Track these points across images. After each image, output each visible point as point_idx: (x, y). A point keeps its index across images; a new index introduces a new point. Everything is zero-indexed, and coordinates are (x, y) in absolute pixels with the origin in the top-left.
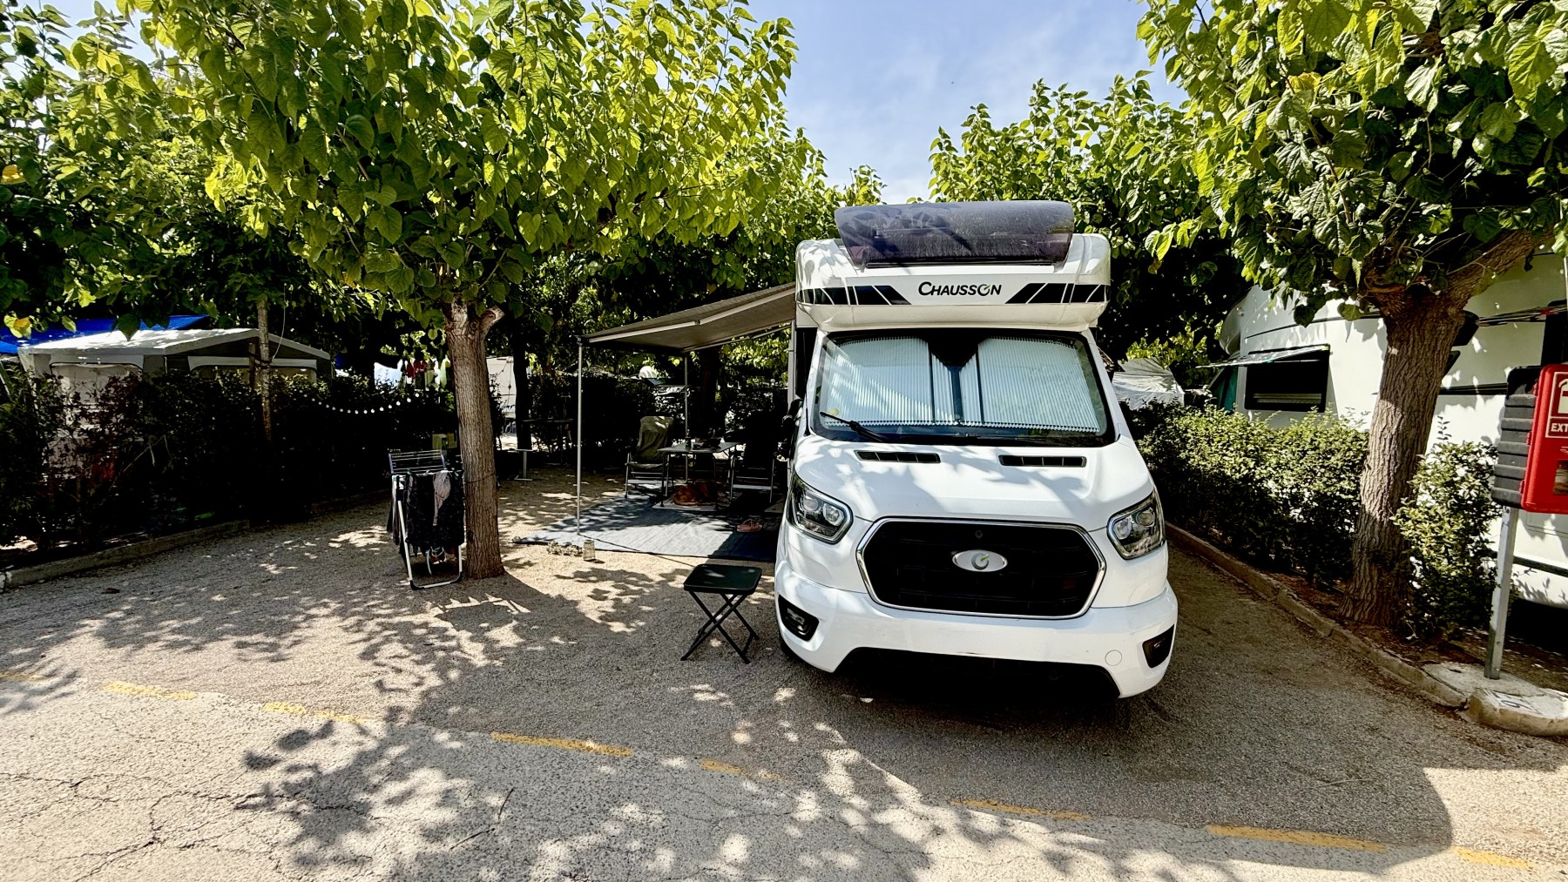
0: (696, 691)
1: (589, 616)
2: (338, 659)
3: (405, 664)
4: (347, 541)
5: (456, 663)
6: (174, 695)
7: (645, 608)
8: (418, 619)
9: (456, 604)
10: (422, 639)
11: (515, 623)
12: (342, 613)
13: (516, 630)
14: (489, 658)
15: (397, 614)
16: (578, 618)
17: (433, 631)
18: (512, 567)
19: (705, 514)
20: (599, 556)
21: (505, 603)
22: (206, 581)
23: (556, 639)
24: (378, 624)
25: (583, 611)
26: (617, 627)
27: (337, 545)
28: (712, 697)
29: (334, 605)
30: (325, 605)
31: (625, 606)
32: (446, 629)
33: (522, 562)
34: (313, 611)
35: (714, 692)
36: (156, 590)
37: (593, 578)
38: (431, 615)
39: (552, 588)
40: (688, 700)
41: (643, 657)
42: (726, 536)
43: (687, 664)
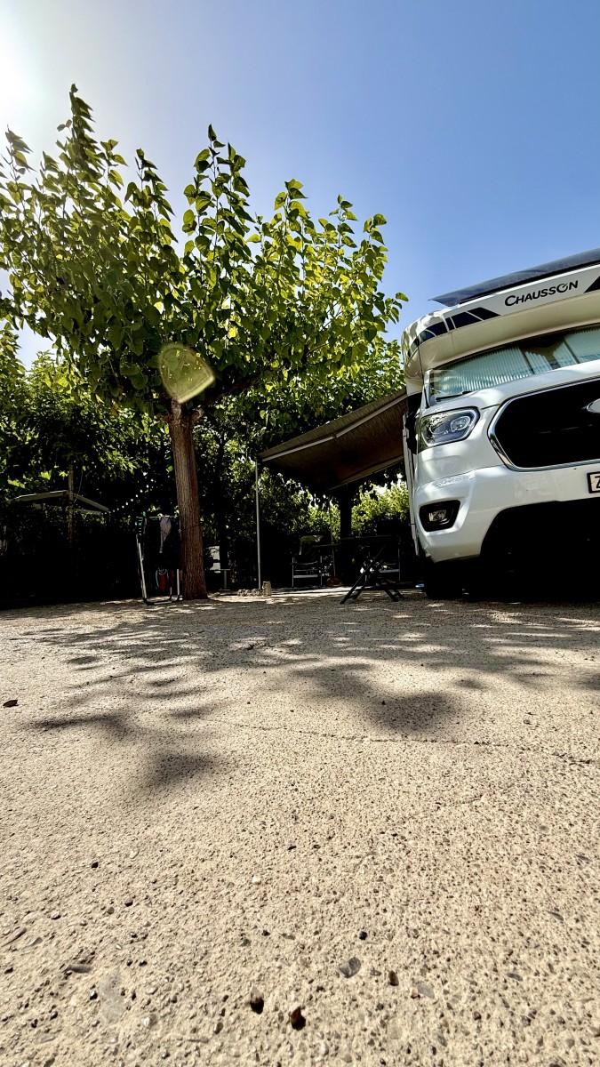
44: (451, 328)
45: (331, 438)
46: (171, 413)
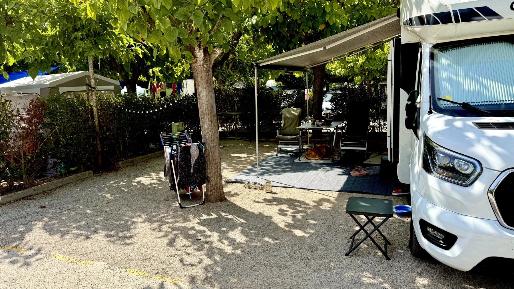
0: (363, 276)
1: (279, 225)
2: (155, 246)
3: (190, 250)
4: (140, 182)
5: (216, 251)
6: (83, 262)
7: (312, 222)
8: (188, 225)
9: (205, 217)
10: (193, 236)
11: (240, 228)
12: (149, 220)
13: (243, 232)
14: (233, 249)
15: (177, 222)
16: (274, 226)
17: (198, 232)
18: (229, 196)
19: (327, 165)
20: (274, 190)
21: (230, 217)
22: (81, 202)
23: (266, 239)
24: (169, 227)
25: (276, 222)
26: (298, 233)
27: (135, 184)
28: (374, 281)
29: (144, 216)
30: (140, 216)
31: (299, 220)
32: (204, 231)
33: (233, 193)
34: (135, 220)
35: (374, 278)
36: (61, 207)
37: (275, 203)
38: (193, 223)
39: (255, 209)
40: (358, 282)
41: (320, 252)
42: (345, 178)
43: (350, 258)
44: (457, 21)
45: (322, 49)
46: (195, 57)
